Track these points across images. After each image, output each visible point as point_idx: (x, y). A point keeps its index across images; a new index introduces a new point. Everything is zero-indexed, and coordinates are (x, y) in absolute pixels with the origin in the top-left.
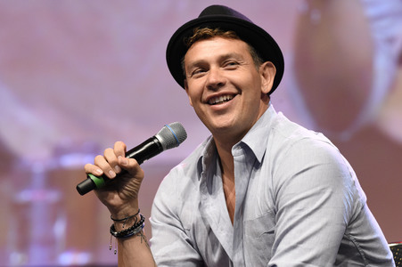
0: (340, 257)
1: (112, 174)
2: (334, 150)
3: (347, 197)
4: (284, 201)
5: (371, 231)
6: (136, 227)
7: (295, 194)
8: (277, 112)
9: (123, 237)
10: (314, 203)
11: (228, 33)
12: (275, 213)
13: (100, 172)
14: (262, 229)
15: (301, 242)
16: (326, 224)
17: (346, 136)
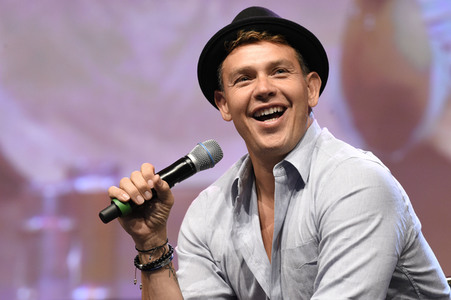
0: (392, 292)
1: (140, 200)
2: (385, 171)
3: (400, 225)
4: (329, 229)
5: (426, 262)
6: (164, 259)
7: (340, 221)
8: (322, 127)
9: (149, 270)
10: (362, 230)
11: (276, 37)
12: (319, 242)
13: (126, 197)
14: (303, 259)
15: (348, 276)
16: (375, 255)
17: (398, 156)
